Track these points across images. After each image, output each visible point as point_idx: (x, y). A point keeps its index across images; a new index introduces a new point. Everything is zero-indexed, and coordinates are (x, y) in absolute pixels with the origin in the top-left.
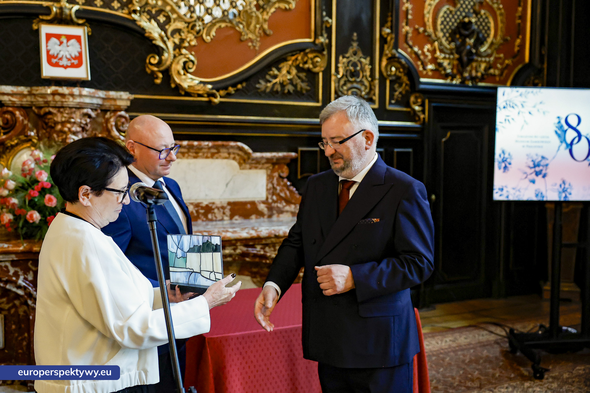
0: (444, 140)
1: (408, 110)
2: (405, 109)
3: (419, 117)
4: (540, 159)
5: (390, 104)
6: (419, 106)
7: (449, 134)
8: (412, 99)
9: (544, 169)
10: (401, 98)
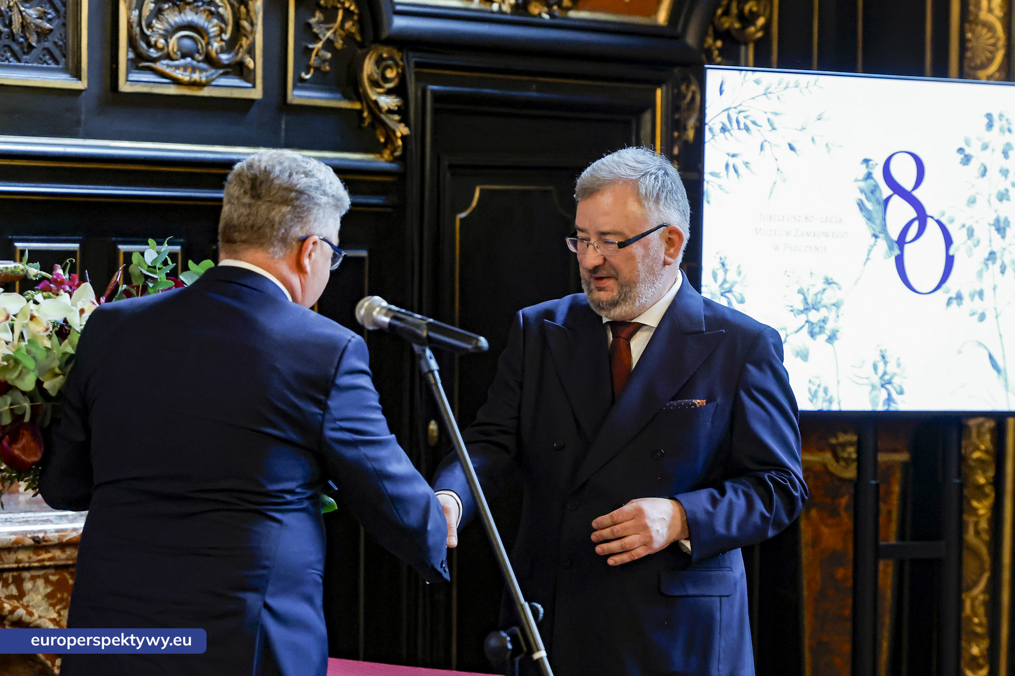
0: (463, 215)
1: (357, 106)
2: (345, 104)
3: (390, 134)
4: (820, 285)
5: (300, 82)
6: (389, 92)
7: (477, 194)
8: (369, 67)
9: (832, 316)
10: (331, 62)
